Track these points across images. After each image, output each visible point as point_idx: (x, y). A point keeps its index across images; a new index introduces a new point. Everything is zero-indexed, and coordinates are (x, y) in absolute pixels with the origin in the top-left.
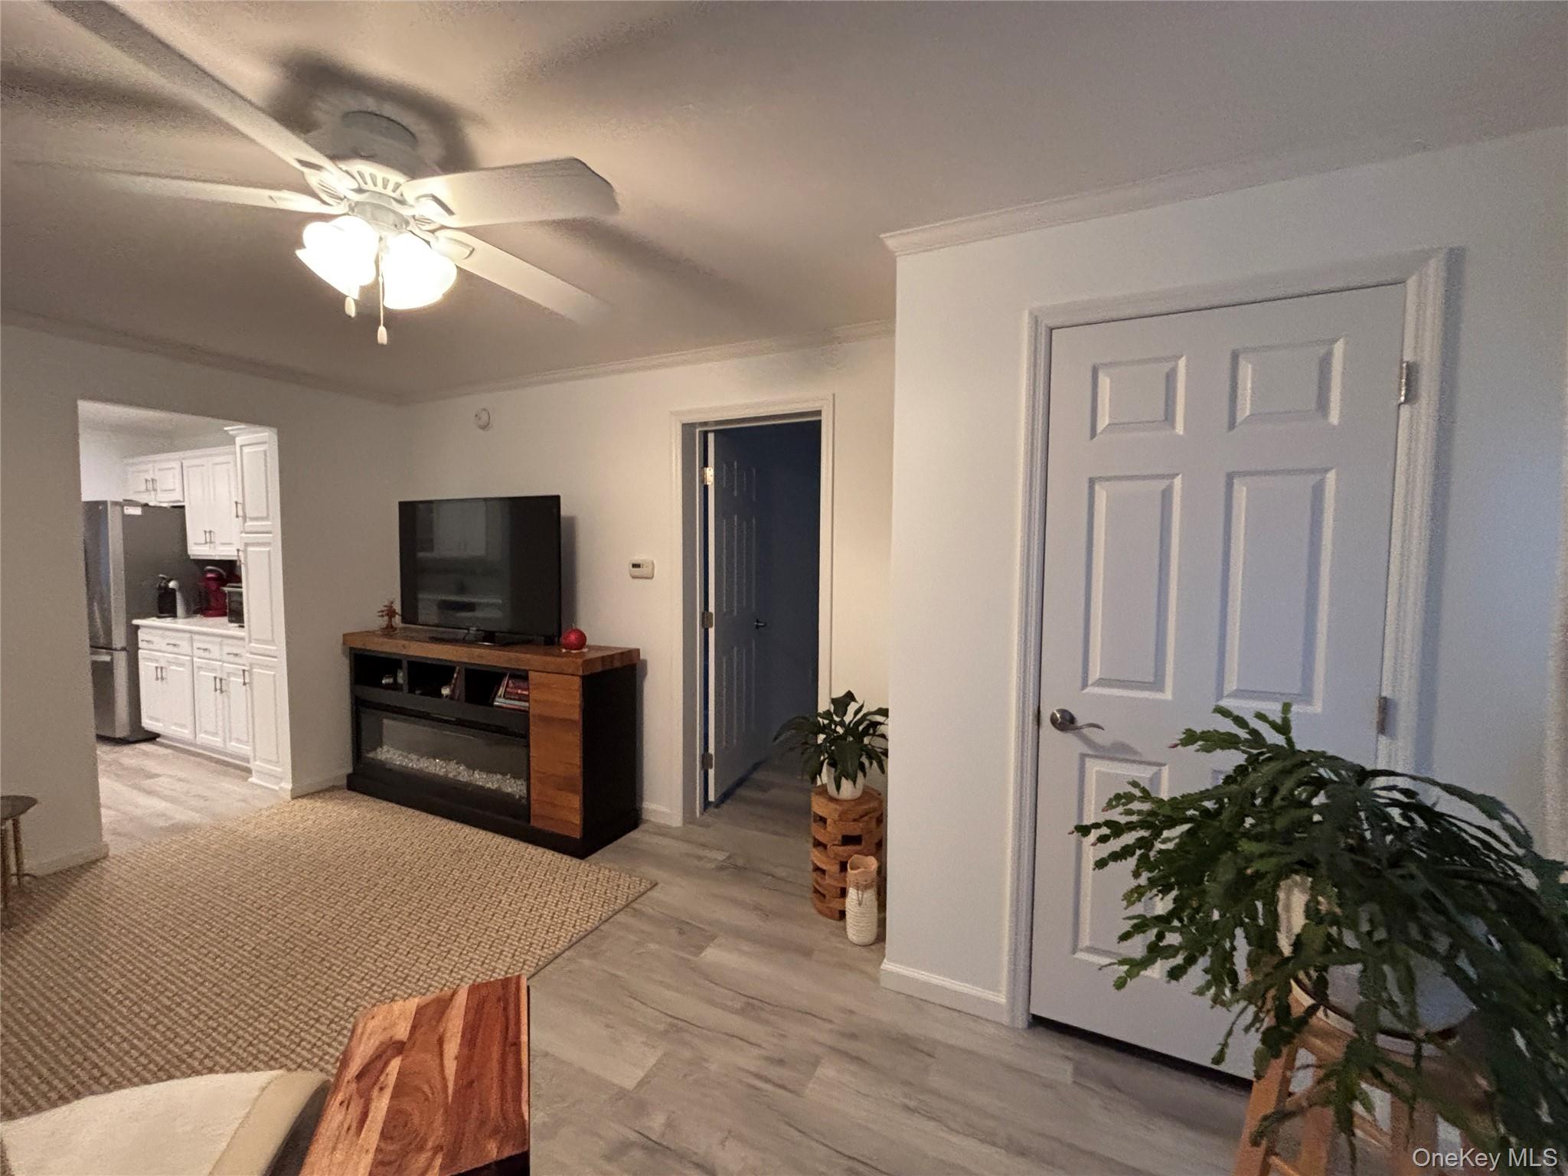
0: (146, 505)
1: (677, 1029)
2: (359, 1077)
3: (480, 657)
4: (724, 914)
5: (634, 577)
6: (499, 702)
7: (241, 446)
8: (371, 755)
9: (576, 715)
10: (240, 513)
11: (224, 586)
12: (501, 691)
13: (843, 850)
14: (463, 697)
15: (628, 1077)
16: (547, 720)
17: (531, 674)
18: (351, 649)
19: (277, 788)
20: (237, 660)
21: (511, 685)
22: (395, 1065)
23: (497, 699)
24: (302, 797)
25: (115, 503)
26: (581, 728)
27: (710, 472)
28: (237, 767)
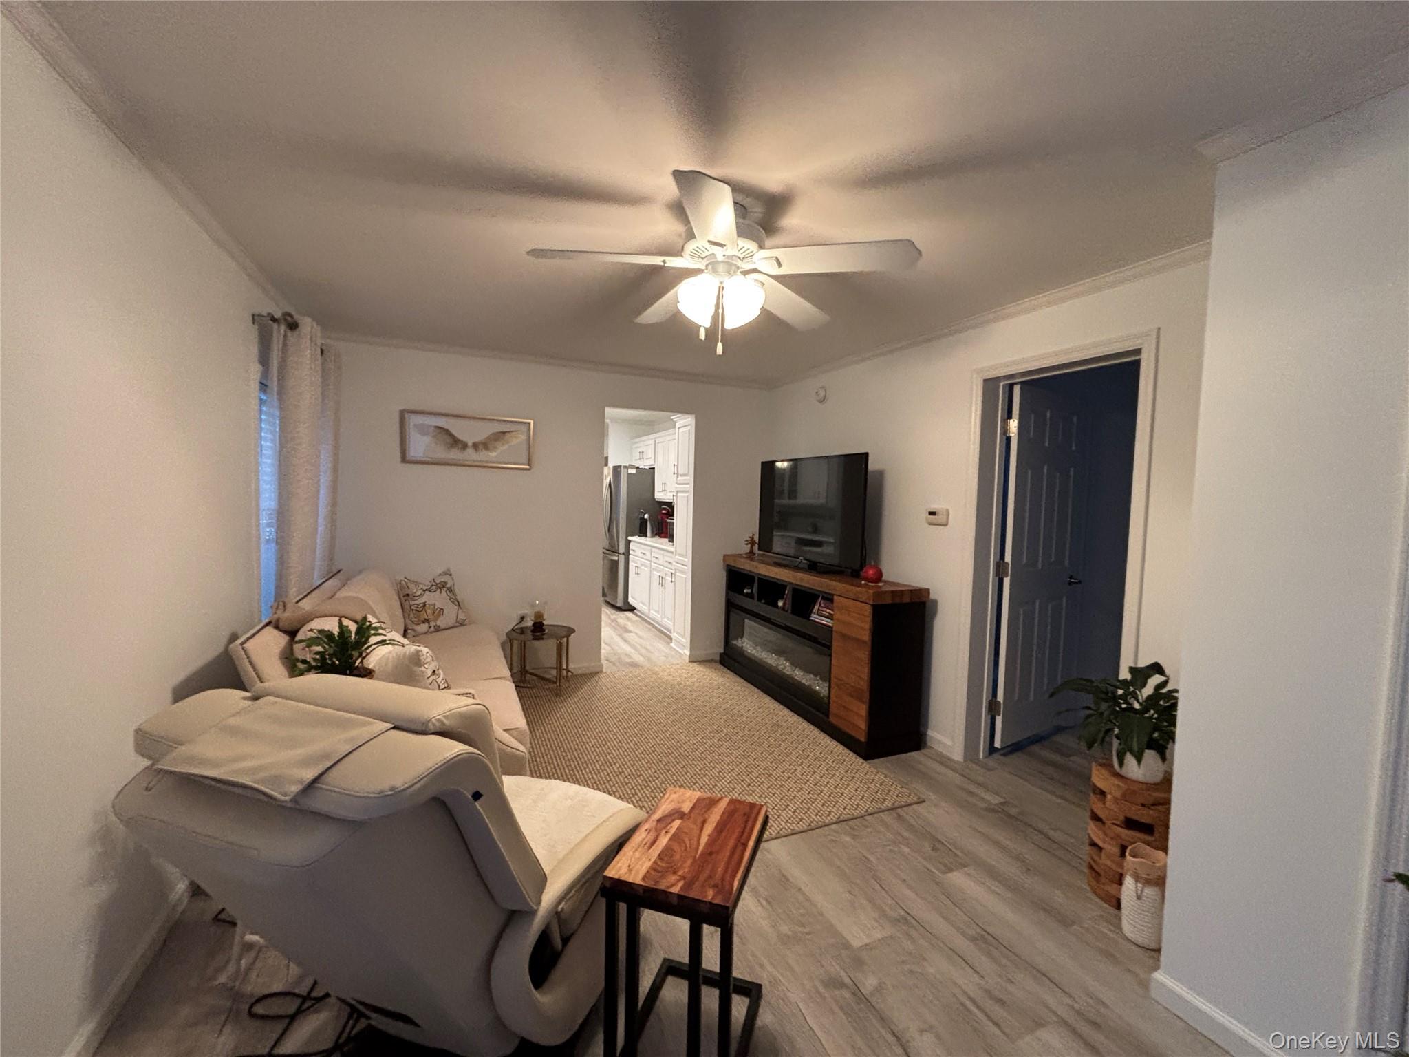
0: (638, 468)
1: (905, 921)
2: (659, 821)
3: (802, 580)
4: (983, 850)
5: (930, 524)
6: (814, 617)
7: (679, 428)
8: (735, 642)
9: (866, 636)
10: (676, 472)
11: (668, 518)
12: (816, 608)
13: (1125, 833)
14: (790, 611)
15: (857, 938)
16: (844, 637)
17: (835, 597)
18: (728, 566)
19: (682, 653)
20: (669, 566)
21: (822, 605)
22: (677, 823)
23: (812, 615)
24: (695, 662)
25: (625, 467)
26: (870, 649)
27: (1013, 424)
28: (665, 634)
